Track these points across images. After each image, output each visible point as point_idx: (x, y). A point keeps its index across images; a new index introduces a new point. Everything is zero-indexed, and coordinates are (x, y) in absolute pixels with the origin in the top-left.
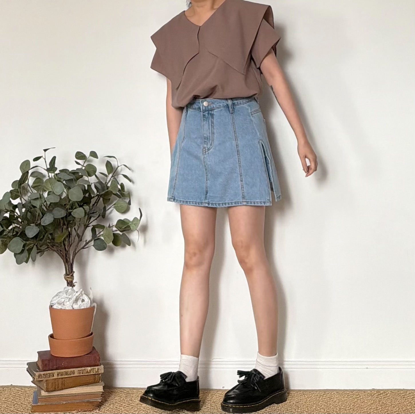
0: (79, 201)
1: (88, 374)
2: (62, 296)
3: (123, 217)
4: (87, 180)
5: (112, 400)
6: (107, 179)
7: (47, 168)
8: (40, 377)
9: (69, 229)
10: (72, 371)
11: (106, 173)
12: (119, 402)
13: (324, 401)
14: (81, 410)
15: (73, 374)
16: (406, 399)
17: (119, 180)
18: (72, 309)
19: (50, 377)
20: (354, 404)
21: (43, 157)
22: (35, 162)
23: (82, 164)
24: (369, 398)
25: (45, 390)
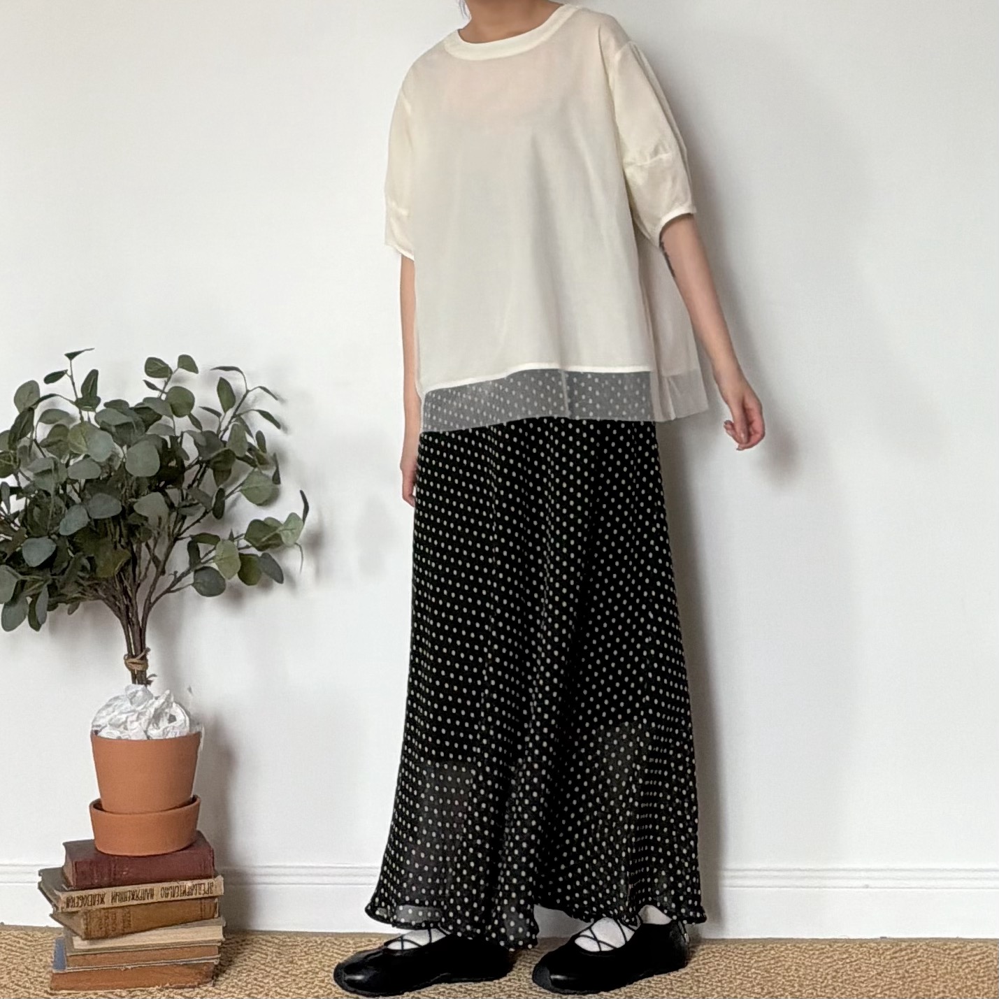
1: (186, 897)
2: (121, 706)
3: (263, 514)
4: (172, 425)
5: (245, 960)
6: (220, 422)
7: (78, 400)
8: (70, 904)
9: (135, 547)
10: (146, 890)
11: (219, 409)
12: (263, 967)
13: (761, 966)
14: (171, 985)
15: (149, 898)
16: (963, 964)
17: (252, 425)
18: (145, 738)
19: (94, 904)
20: (834, 974)
21: (68, 372)
22: (51, 385)
23: (161, 388)
24: (873, 959)
25: (81, 937)
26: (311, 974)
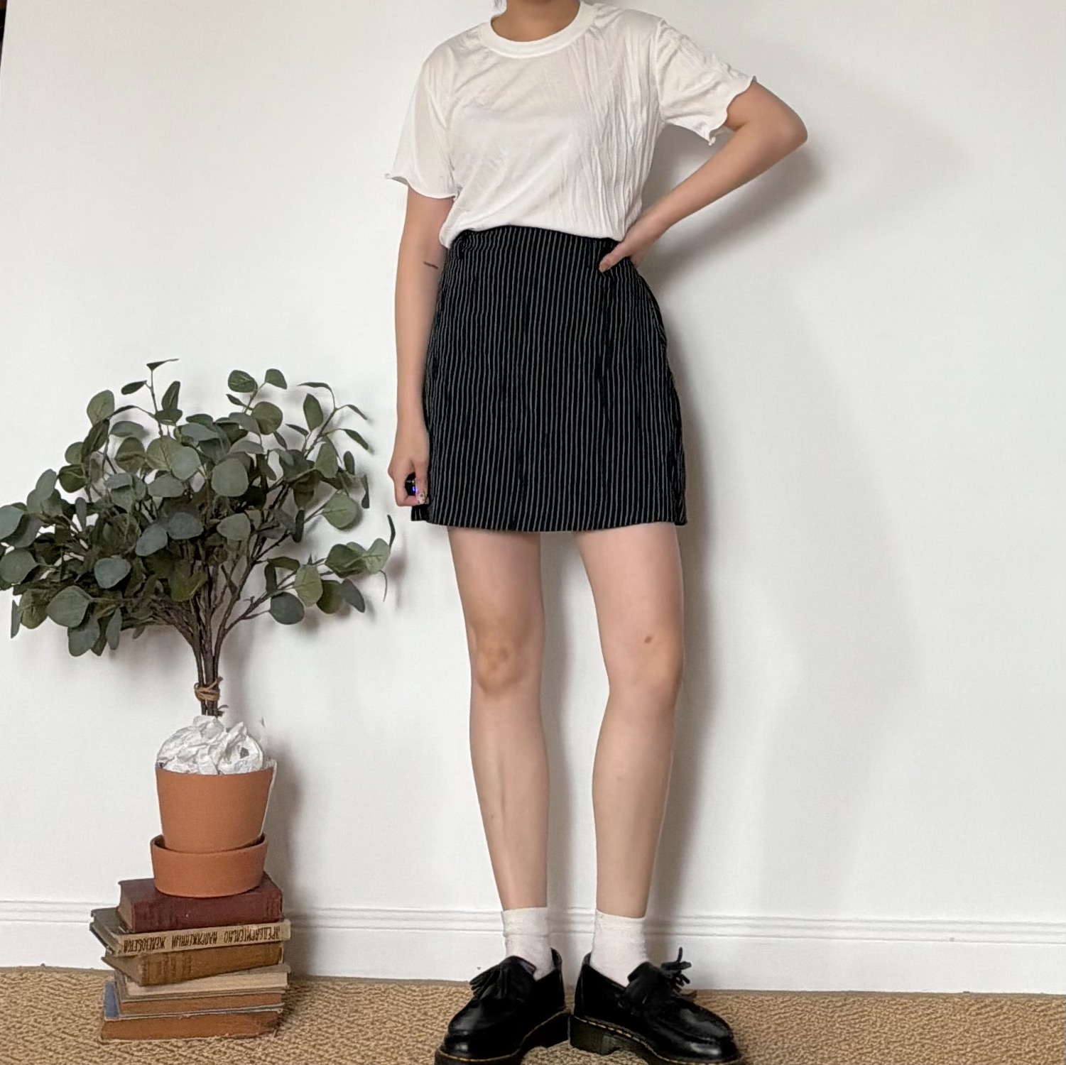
0: (235, 498)
1: (252, 942)
2: (189, 739)
3: (345, 539)
4: (258, 442)
5: (307, 1009)
6: (306, 441)
7: (157, 412)
8: (128, 948)
9: (211, 568)
10: (209, 934)
12: (325, 1016)
13: (844, 1021)
14: (230, 1035)
15: (212, 942)
17: (339, 445)
18: (216, 773)
19: (153, 948)
20: (921, 1030)
21: (147, 383)
22: (128, 396)
23: (247, 404)
24: (958, 1015)
25: (138, 983)
26: (378, 1024)
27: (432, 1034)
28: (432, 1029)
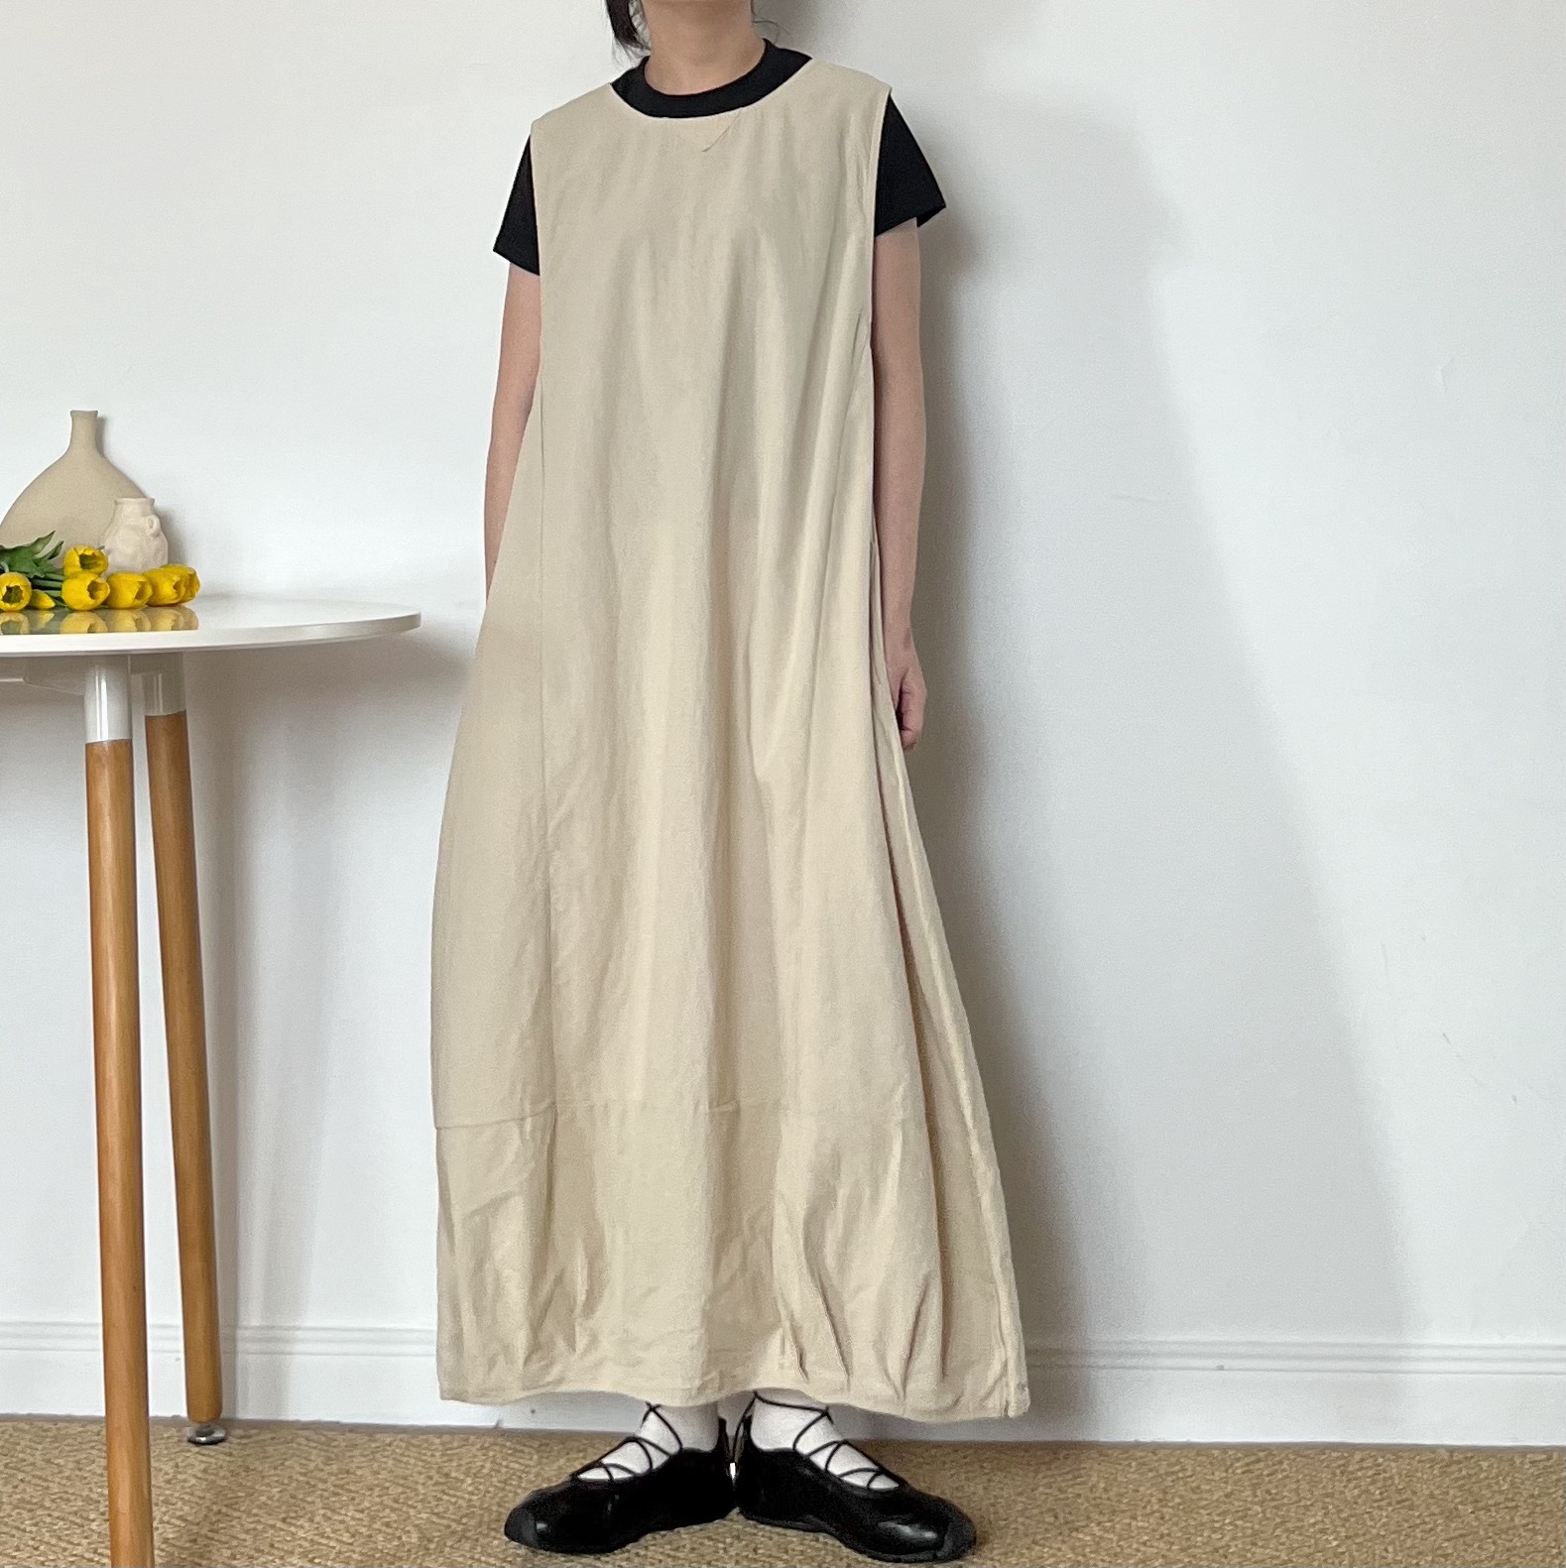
26: (378, 1489)
27: (456, 1502)
28: (454, 1496)
